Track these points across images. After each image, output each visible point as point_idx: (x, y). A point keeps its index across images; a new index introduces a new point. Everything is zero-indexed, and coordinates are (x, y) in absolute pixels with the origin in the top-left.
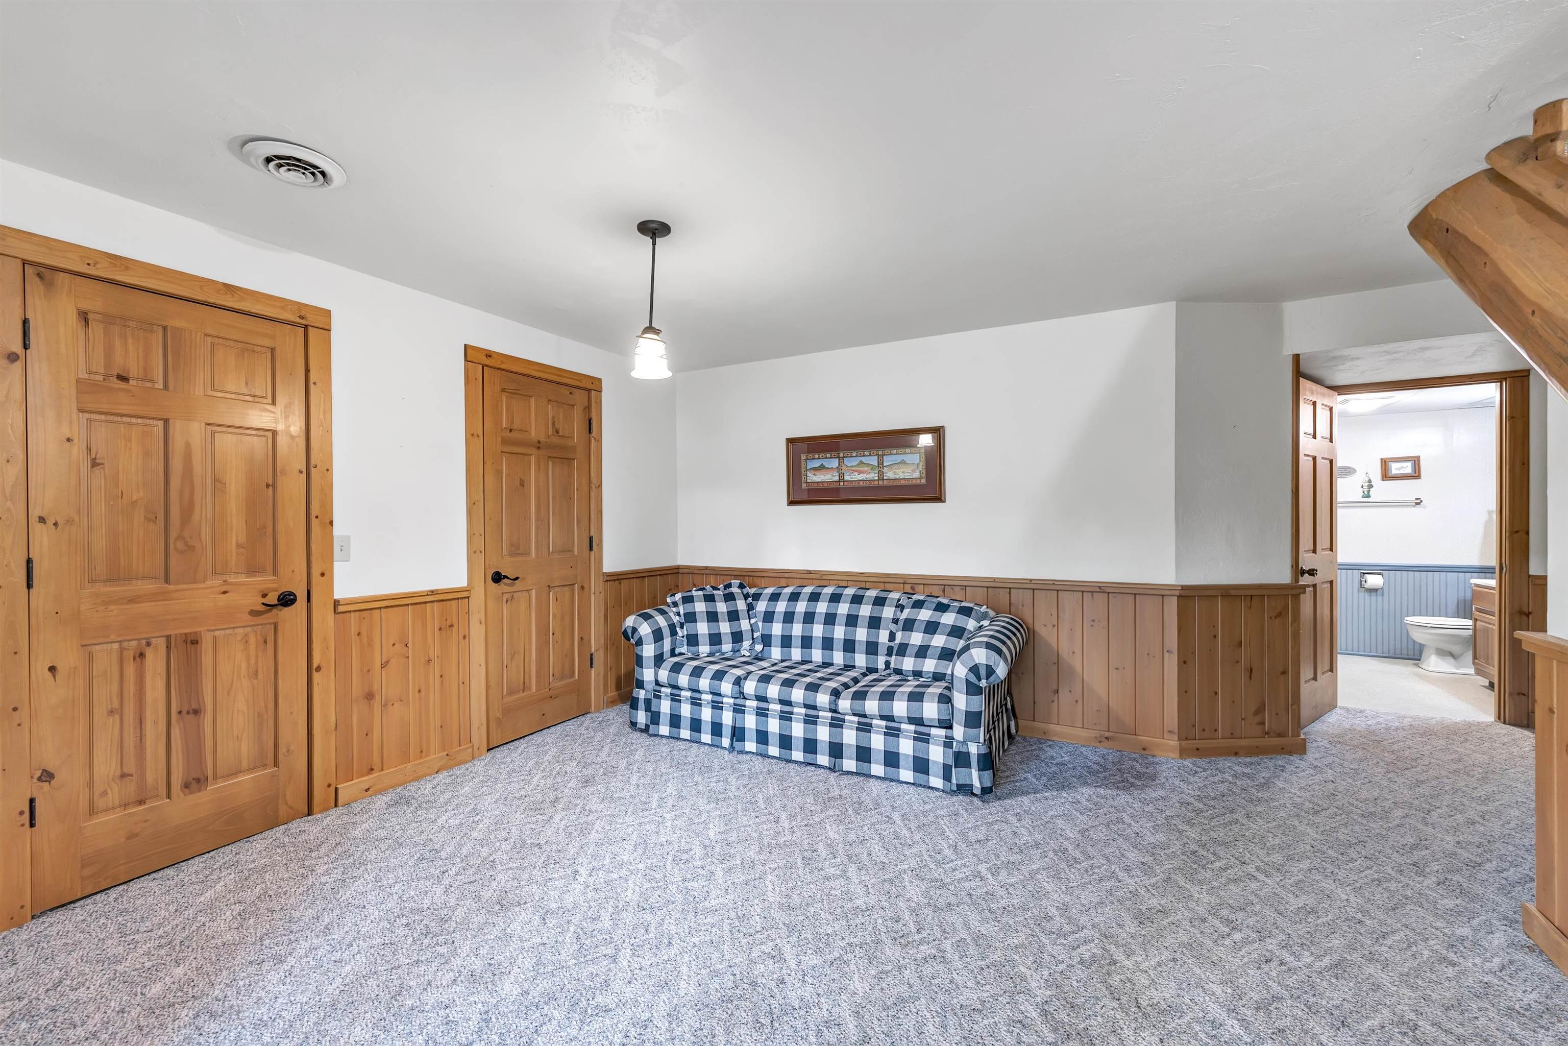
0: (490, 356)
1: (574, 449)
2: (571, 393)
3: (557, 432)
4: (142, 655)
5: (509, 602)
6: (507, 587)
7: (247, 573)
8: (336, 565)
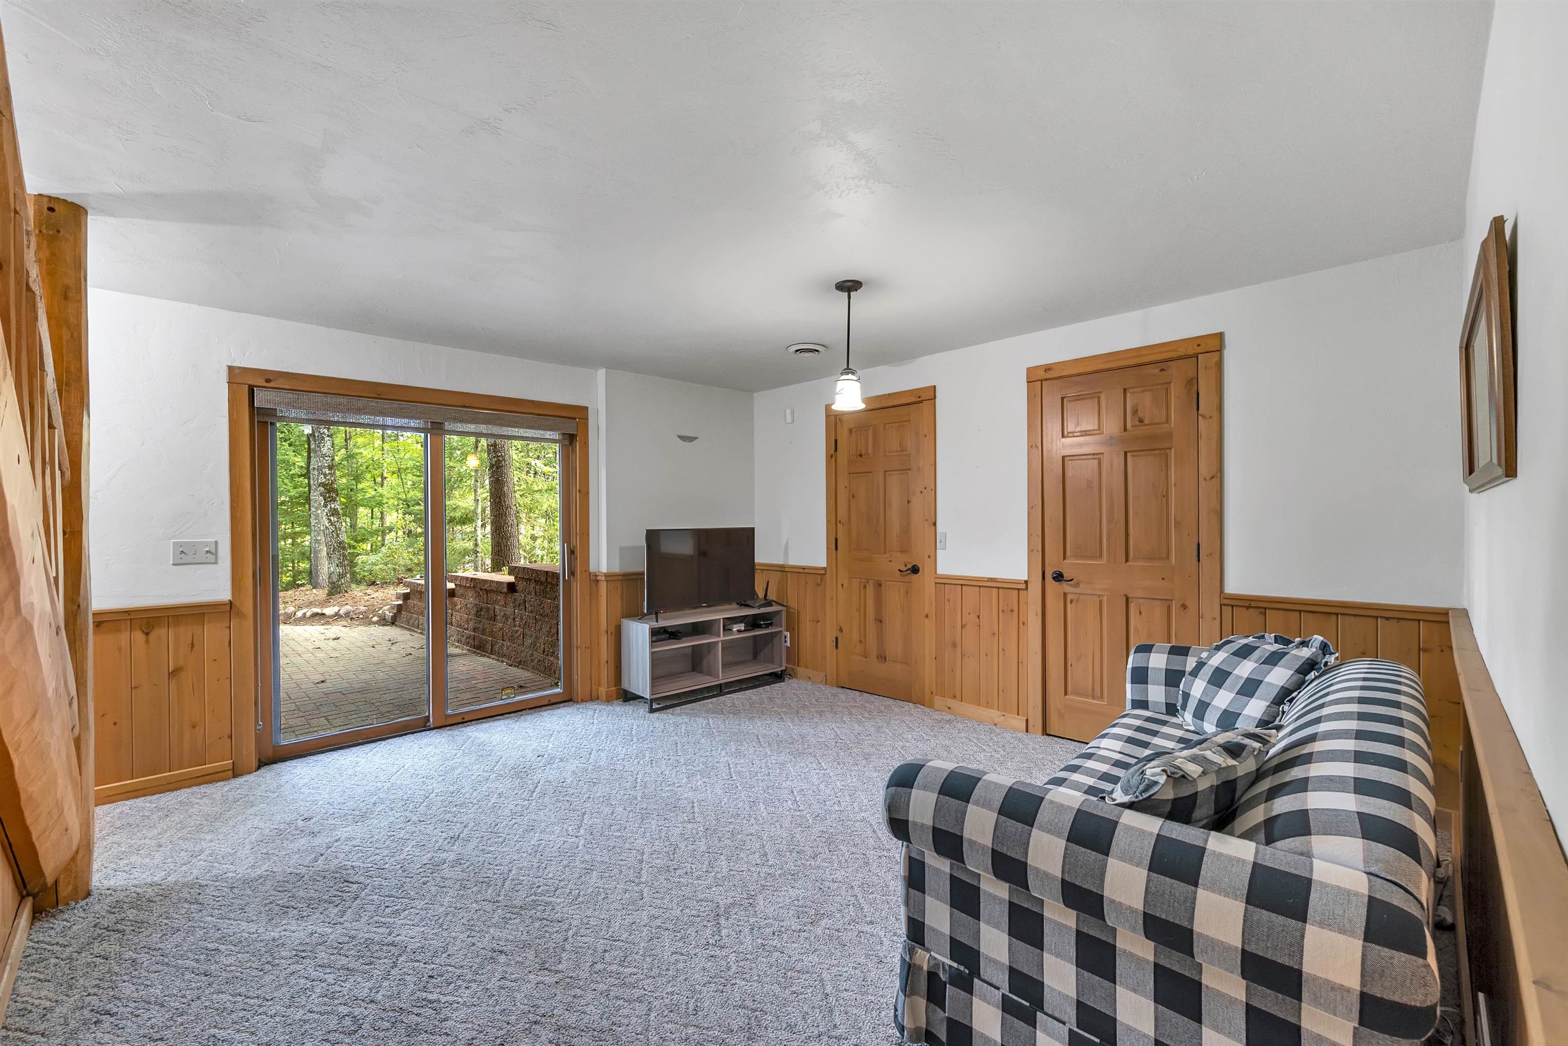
0: (1049, 369)
1: (1169, 436)
2: (1162, 370)
3: (1141, 421)
4: (865, 587)
5: (1074, 604)
6: (1070, 588)
7: (901, 552)
8: (940, 553)
